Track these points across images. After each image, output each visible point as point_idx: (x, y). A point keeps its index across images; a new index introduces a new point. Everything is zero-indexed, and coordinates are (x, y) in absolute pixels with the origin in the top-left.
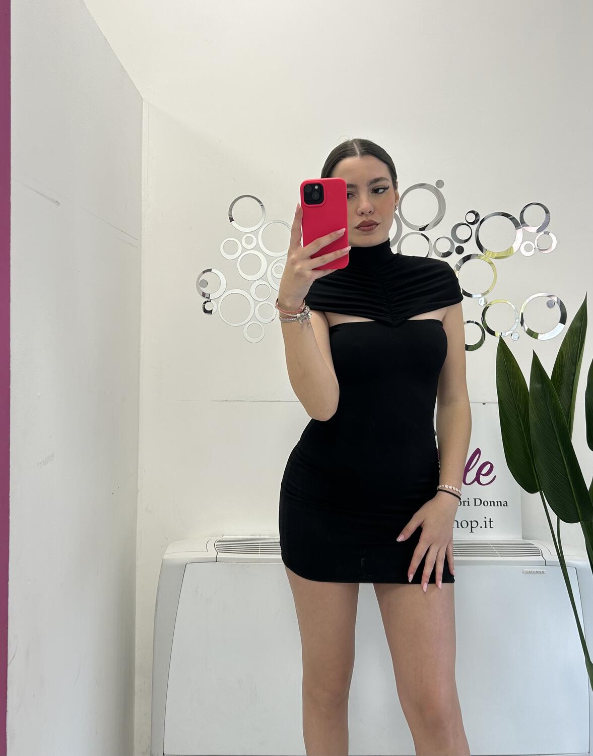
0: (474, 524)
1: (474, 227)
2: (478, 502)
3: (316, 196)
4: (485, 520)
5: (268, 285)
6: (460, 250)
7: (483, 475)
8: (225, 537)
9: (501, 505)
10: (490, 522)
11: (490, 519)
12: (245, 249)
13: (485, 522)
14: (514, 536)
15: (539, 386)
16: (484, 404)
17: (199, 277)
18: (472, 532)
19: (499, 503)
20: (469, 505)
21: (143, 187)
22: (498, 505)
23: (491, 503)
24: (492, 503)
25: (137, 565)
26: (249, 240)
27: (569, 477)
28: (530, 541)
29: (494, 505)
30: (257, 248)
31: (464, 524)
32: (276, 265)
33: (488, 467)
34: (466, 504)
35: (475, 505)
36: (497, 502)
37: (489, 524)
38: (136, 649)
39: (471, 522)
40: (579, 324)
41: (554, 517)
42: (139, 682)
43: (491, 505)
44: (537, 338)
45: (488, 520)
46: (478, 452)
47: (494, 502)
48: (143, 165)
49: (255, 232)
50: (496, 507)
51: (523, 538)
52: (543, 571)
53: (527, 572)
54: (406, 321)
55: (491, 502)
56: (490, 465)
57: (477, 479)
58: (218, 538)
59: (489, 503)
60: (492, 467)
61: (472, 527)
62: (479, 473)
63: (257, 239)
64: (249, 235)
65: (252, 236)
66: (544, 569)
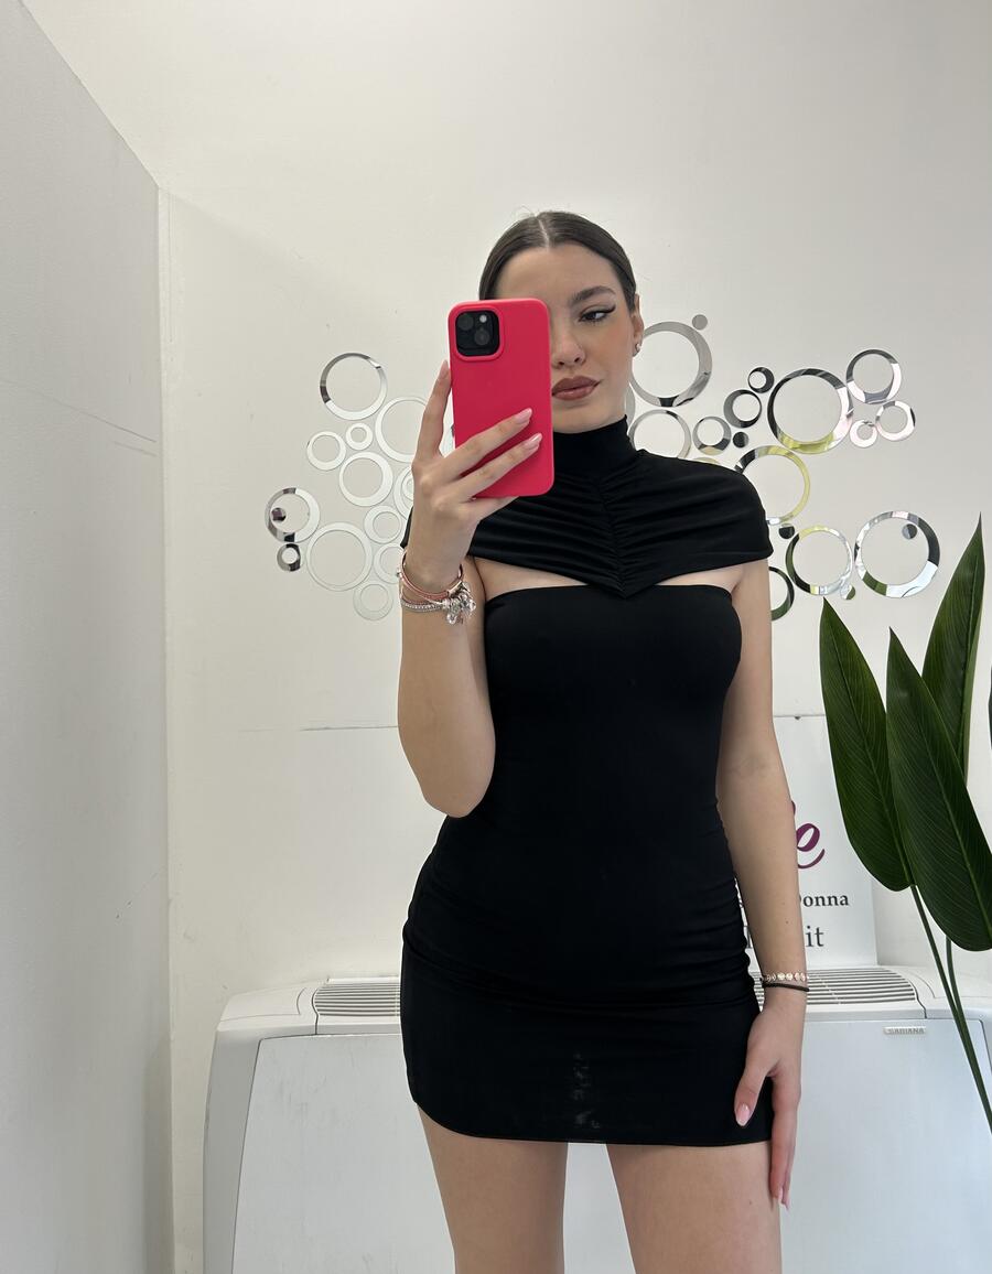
1: (764, 397)
3: (482, 338)
4: (808, 931)
5: (395, 512)
6: (740, 441)
7: (802, 849)
8: (332, 981)
9: (836, 904)
10: (818, 934)
11: (818, 930)
12: (351, 451)
13: (809, 934)
14: (865, 961)
15: (904, 695)
16: (797, 718)
17: (271, 503)
19: (833, 900)
21: (163, 344)
22: (830, 904)
23: (818, 901)
24: (820, 900)
25: (172, 1037)
26: (359, 435)
28: (893, 969)
29: (824, 904)
30: (374, 447)
33: (809, 834)
36: (830, 898)
37: (815, 937)
38: (174, 1194)
40: (968, 574)
41: (940, 936)
42: (183, 1257)
43: (817, 904)
44: (884, 594)
45: (813, 932)
47: (823, 898)
48: (162, 305)
49: (370, 420)
50: (827, 907)
51: (879, 963)
52: (921, 1030)
53: (891, 1032)
54: (653, 587)
55: (817, 898)
56: (812, 830)
58: (319, 985)
59: (814, 900)
60: (817, 833)
63: (374, 432)
64: (359, 425)
65: (365, 427)
66: (923, 1025)
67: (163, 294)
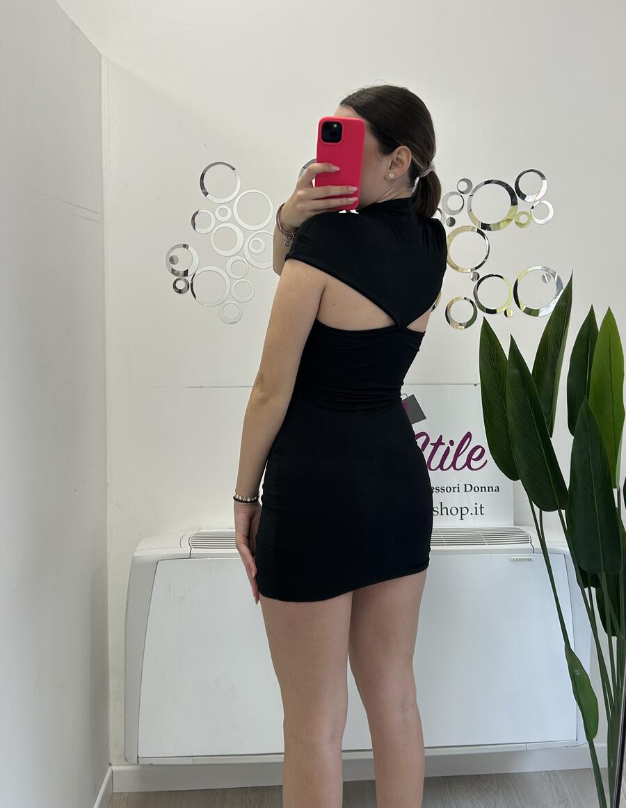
0: (465, 511)
1: (466, 197)
2: (469, 488)
4: (476, 506)
5: (244, 260)
6: (451, 222)
7: (475, 460)
9: (493, 491)
10: (481, 508)
11: (481, 505)
12: (218, 222)
13: (476, 508)
14: (508, 523)
16: (475, 385)
17: (169, 253)
18: (462, 519)
19: (490, 489)
20: (459, 491)
21: (104, 153)
22: (489, 491)
23: (483, 489)
25: (109, 561)
26: (223, 212)
27: (547, 465)
28: (521, 528)
29: (485, 491)
30: (232, 221)
31: (454, 511)
32: (252, 240)
33: (479, 451)
34: (456, 490)
35: (466, 491)
36: (489, 488)
37: (480, 510)
39: (461, 509)
40: (564, 304)
42: (115, 684)
43: (482, 491)
45: (478, 506)
46: (469, 435)
47: (485, 488)
48: (103, 129)
49: (230, 203)
50: (487, 492)
51: (515, 525)
52: (531, 559)
53: (514, 560)
55: (481, 488)
56: (481, 449)
57: (468, 464)
58: (193, 533)
60: (483, 451)
61: (462, 514)
62: (469, 458)
63: (232, 212)
64: (224, 207)
65: (226, 207)
66: (532, 556)
67: (104, 123)
